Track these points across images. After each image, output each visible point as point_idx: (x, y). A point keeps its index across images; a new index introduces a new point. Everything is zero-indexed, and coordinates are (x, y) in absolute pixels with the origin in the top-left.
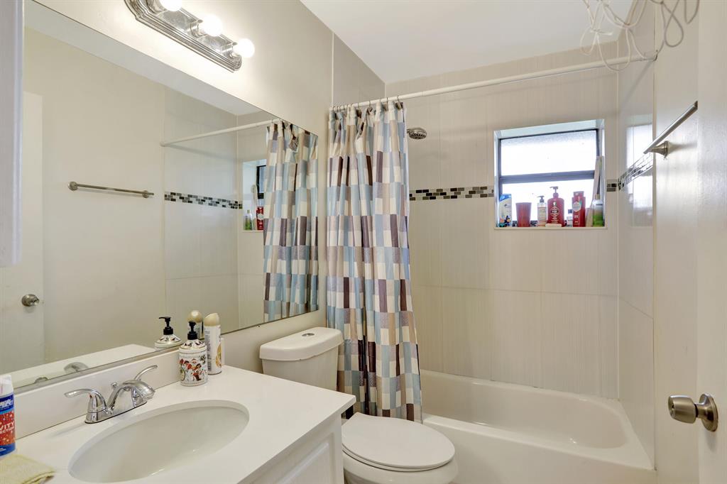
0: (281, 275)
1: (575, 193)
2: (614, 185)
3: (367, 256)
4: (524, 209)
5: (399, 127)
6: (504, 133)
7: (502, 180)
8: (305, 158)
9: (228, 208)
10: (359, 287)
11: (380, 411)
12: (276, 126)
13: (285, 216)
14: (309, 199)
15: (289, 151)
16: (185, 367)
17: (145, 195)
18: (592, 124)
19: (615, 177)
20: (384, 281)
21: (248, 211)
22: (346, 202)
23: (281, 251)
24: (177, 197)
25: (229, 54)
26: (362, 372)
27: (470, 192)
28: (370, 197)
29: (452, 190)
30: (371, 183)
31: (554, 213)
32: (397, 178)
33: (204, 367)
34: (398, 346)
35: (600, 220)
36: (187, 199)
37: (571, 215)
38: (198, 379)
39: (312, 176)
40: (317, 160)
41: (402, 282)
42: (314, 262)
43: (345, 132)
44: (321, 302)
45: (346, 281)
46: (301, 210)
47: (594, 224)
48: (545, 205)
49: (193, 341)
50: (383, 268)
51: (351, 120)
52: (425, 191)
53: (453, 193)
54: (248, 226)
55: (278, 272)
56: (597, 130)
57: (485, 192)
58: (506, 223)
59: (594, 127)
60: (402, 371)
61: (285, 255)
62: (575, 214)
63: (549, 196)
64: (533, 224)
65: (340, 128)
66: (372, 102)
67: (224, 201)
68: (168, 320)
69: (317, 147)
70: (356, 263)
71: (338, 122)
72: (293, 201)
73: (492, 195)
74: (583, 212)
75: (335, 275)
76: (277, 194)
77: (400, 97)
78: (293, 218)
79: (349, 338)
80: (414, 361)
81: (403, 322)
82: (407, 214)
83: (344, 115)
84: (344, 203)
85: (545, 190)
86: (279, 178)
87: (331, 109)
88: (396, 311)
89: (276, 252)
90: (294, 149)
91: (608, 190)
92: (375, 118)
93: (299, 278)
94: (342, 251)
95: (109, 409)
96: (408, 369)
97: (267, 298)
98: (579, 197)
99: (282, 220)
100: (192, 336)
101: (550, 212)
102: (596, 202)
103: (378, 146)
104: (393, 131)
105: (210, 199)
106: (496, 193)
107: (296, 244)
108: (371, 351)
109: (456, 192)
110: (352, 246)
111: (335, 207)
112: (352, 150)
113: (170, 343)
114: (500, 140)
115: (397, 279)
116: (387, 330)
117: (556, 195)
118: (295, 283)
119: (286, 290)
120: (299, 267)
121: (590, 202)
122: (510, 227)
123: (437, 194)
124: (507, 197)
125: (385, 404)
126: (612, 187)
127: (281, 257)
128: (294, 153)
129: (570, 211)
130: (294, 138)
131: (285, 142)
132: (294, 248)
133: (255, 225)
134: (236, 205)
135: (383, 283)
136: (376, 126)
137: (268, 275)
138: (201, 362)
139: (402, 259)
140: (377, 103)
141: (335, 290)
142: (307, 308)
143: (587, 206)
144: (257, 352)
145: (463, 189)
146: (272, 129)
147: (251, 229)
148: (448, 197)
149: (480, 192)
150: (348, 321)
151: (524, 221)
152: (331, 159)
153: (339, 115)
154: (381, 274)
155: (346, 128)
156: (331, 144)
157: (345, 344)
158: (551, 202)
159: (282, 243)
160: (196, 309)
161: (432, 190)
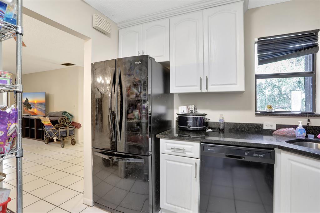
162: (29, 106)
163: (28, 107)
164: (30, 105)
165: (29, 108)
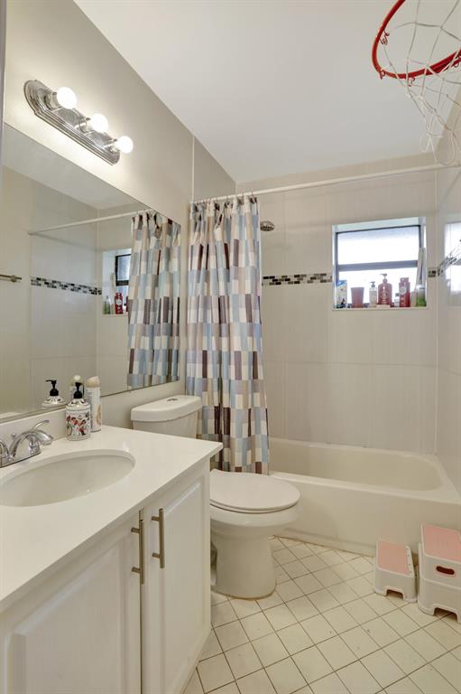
0: (144, 351)
1: (401, 279)
2: (434, 272)
3: (224, 331)
4: (358, 293)
5: (254, 219)
6: (341, 228)
7: (339, 268)
8: (168, 245)
9: (89, 295)
10: (216, 359)
11: (233, 468)
12: (141, 217)
13: (149, 297)
14: (171, 282)
15: (153, 239)
16: (72, 423)
17: (14, 279)
18: (415, 221)
19: (435, 266)
20: (240, 352)
21: (107, 297)
22: (206, 284)
23: (144, 329)
24: (42, 283)
25: (110, 148)
26: (217, 435)
27: (312, 278)
28: (228, 279)
29: (296, 276)
30: (228, 267)
31: (383, 296)
32: (252, 263)
33: (88, 423)
34: (250, 410)
35: (422, 302)
36: (51, 284)
37: (398, 298)
38: (83, 434)
39: (175, 262)
40: (180, 248)
41: (254, 354)
42: (175, 338)
43: (205, 222)
44: (181, 373)
45: (205, 353)
46: (164, 291)
47: (417, 305)
48: (376, 289)
49: (78, 400)
50: (239, 341)
51: (210, 212)
52: (271, 277)
53: (296, 279)
54: (107, 310)
55: (142, 347)
56: (419, 226)
57: (324, 278)
58: (342, 305)
59: (417, 223)
60: (253, 433)
61: (147, 333)
62: (402, 296)
63: (379, 282)
64: (366, 306)
65: (200, 219)
66: (229, 197)
67: (85, 287)
68: (54, 383)
69: (179, 236)
70: (213, 338)
71: (198, 214)
72: (156, 283)
73: (330, 281)
74: (408, 295)
75: (195, 349)
76: (142, 277)
77: (255, 193)
78: (156, 298)
79: (207, 404)
80: (263, 423)
81: (254, 390)
82: (260, 294)
83: (204, 208)
84: (203, 285)
85: (376, 277)
86: (143, 264)
87: (192, 202)
88: (250, 378)
89: (140, 329)
90: (158, 237)
91: (429, 276)
92: (233, 211)
93: (161, 351)
94: (202, 327)
95: (11, 456)
96: (258, 431)
97: (131, 371)
98: (404, 283)
99: (146, 301)
100: (78, 395)
101: (380, 295)
102: (419, 287)
103: (235, 235)
104: (248, 222)
105: (73, 285)
106: (334, 279)
107: (159, 322)
108: (226, 415)
109: (299, 279)
110: (210, 322)
111: (195, 289)
112: (211, 238)
113: (56, 403)
114: (337, 233)
115: (251, 350)
116: (241, 396)
117: (385, 281)
118: (158, 358)
119: (149, 364)
120: (161, 342)
121: (414, 287)
122: (346, 309)
123: (282, 280)
124: (343, 282)
125: (238, 462)
126: (433, 274)
127: (144, 335)
128: (158, 241)
129: (397, 295)
130: (158, 227)
131: (149, 231)
132: (157, 325)
133: (113, 309)
134: (96, 292)
135: (238, 354)
136: (233, 218)
137: (132, 351)
138: (86, 419)
139: (255, 334)
140: (234, 198)
141: (195, 362)
142: (168, 379)
143: (412, 290)
144: (129, 415)
145: (305, 276)
146: (137, 219)
147: (109, 313)
148: (292, 283)
149: (321, 278)
150: (205, 389)
151: (358, 303)
152: (192, 246)
153: (200, 208)
154: (236, 346)
155: (206, 219)
156: (192, 233)
157: (203, 410)
158: (381, 287)
159: (146, 321)
160: (78, 374)
161: (278, 276)
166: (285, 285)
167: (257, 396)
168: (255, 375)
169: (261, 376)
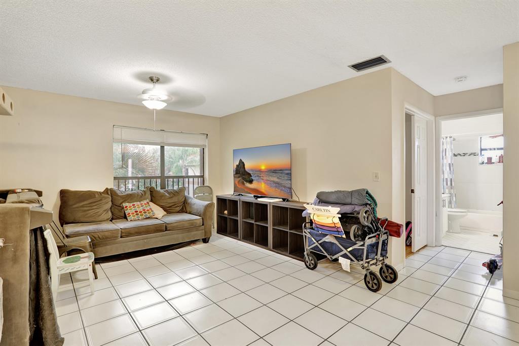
4: (490, 159)
7: (482, 150)
20: (447, 178)
27: (470, 154)
29: (463, 154)
41: (452, 179)
48: (498, 157)
57: (475, 154)
58: (483, 163)
64: (493, 163)
73: (478, 155)
77: (451, 135)
81: (451, 189)
106: (480, 154)
109: (465, 154)
114: (481, 137)
115: (450, 178)
122: (485, 164)
124: (483, 155)
139: (451, 174)
145: (467, 153)
148: (462, 156)
149: (473, 154)
151: (490, 161)
154: (446, 176)
162: (246, 177)
163: (243, 179)
164: (249, 175)
165: (247, 181)
166: (459, 156)
167: (452, 190)
168: (451, 185)
169: (453, 185)
